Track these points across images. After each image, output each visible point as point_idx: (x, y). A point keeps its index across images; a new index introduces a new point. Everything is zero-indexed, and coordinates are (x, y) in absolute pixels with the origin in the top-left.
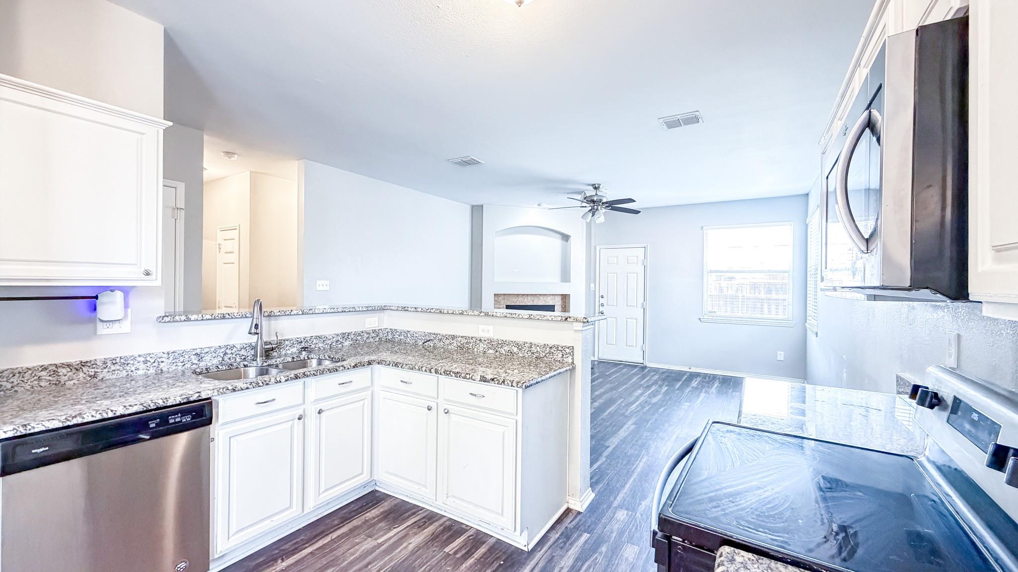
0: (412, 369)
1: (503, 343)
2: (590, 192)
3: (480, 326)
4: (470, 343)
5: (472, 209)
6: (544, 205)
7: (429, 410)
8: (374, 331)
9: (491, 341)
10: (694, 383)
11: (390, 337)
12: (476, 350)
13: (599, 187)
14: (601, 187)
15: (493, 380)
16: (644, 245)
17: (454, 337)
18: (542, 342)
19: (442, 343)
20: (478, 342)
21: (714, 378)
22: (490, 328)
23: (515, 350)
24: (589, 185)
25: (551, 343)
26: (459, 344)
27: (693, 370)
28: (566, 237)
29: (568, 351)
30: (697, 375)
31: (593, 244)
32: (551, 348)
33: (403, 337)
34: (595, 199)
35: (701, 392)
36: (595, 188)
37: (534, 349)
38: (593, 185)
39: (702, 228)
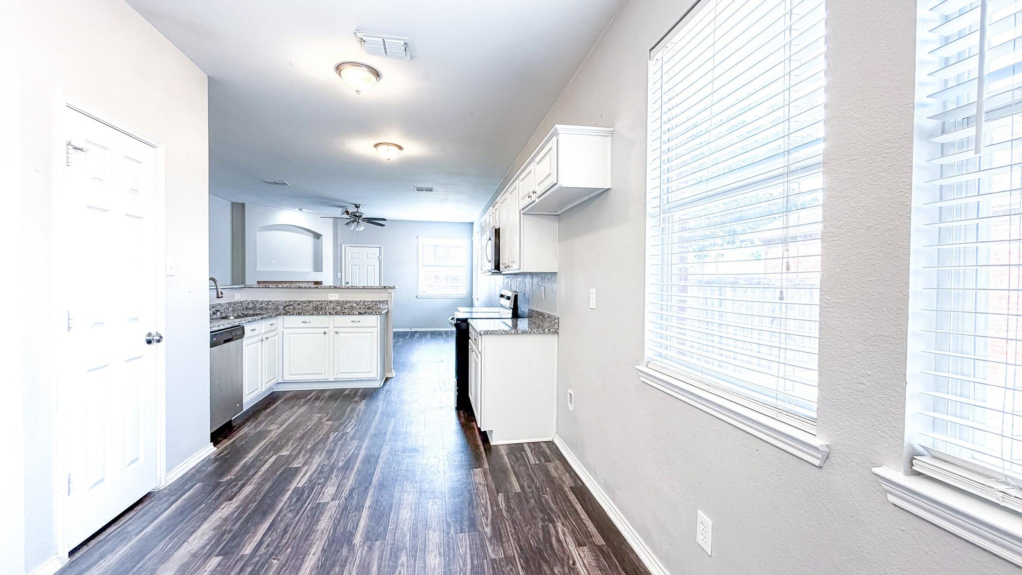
0: (312, 314)
1: (347, 302)
2: (352, 209)
3: (329, 294)
4: (323, 304)
5: (232, 206)
6: (304, 210)
7: (325, 333)
8: (241, 302)
9: (338, 302)
10: (417, 335)
11: (251, 306)
12: (327, 307)
13: (359, 207)
14: (361, 206)
15: (365, 313)
16: (379, 246)
17: (310, 302)
18: (371, 300)
19: (300, 306)
20: (329, 303)
21: (426, 332)
22: (337, 295)
23: (355, 305)
24: (353, 204)
25: (376, 300)
26: (315, 306)
27: (413, 330)
28: (317, 236)
29: (385, 302)
30: (416, 332)
31: (339, 243)
32: (376, 302)
33: (264, 305)
34: (357, 214)
35: (422, 339)
36: (357, 207)
37: (366, 303)
38: (355, 205)
39: (418, 237)
